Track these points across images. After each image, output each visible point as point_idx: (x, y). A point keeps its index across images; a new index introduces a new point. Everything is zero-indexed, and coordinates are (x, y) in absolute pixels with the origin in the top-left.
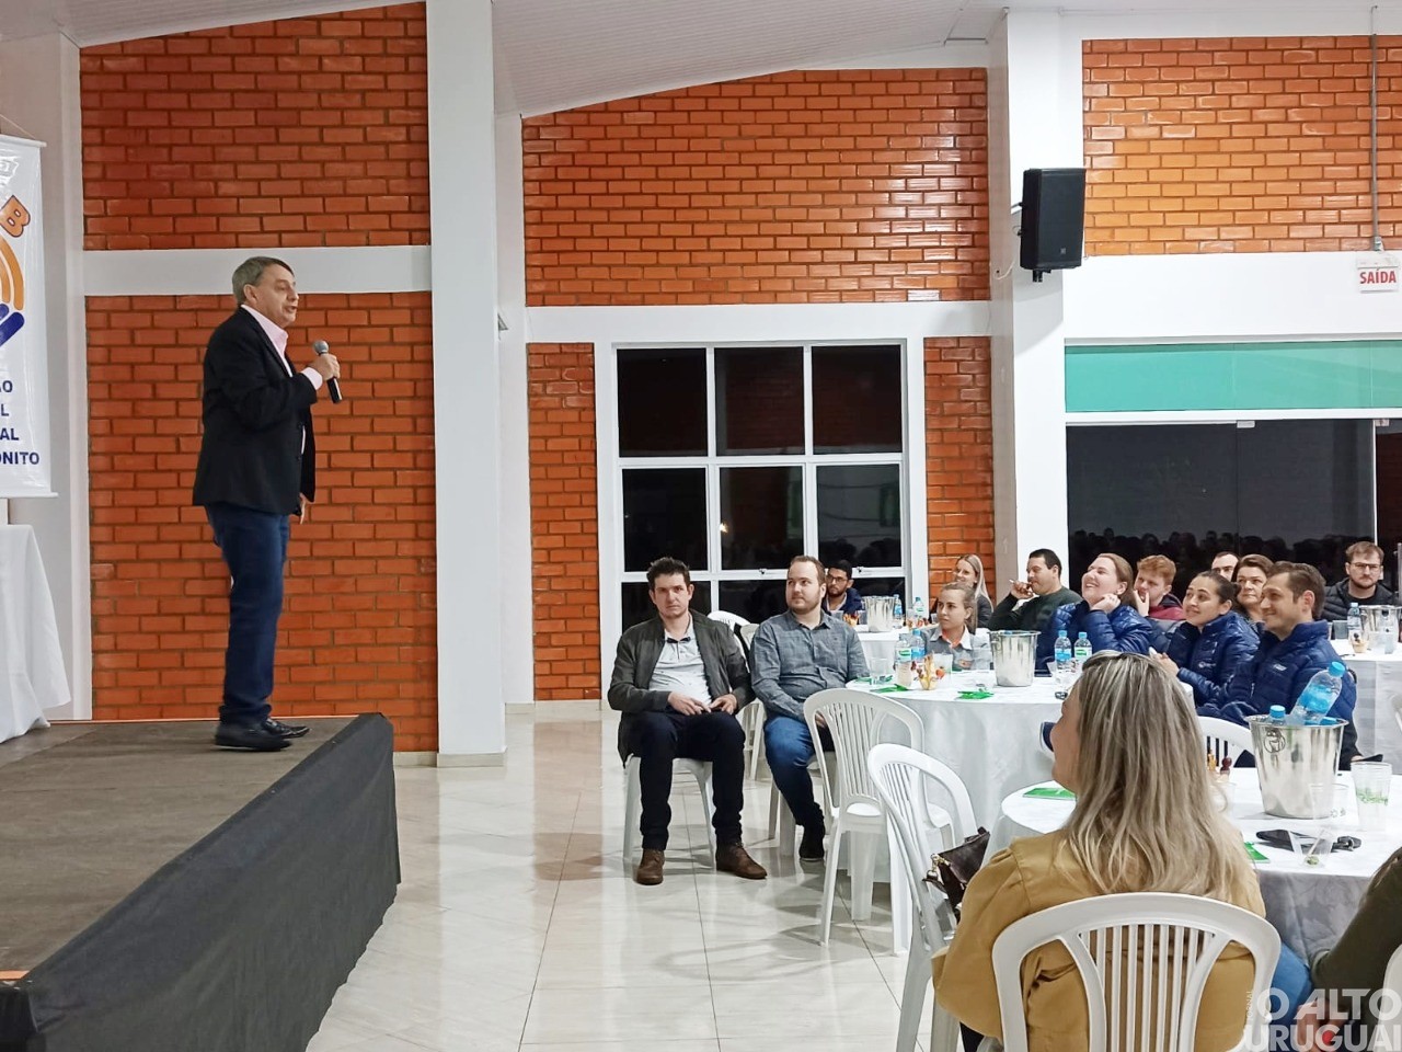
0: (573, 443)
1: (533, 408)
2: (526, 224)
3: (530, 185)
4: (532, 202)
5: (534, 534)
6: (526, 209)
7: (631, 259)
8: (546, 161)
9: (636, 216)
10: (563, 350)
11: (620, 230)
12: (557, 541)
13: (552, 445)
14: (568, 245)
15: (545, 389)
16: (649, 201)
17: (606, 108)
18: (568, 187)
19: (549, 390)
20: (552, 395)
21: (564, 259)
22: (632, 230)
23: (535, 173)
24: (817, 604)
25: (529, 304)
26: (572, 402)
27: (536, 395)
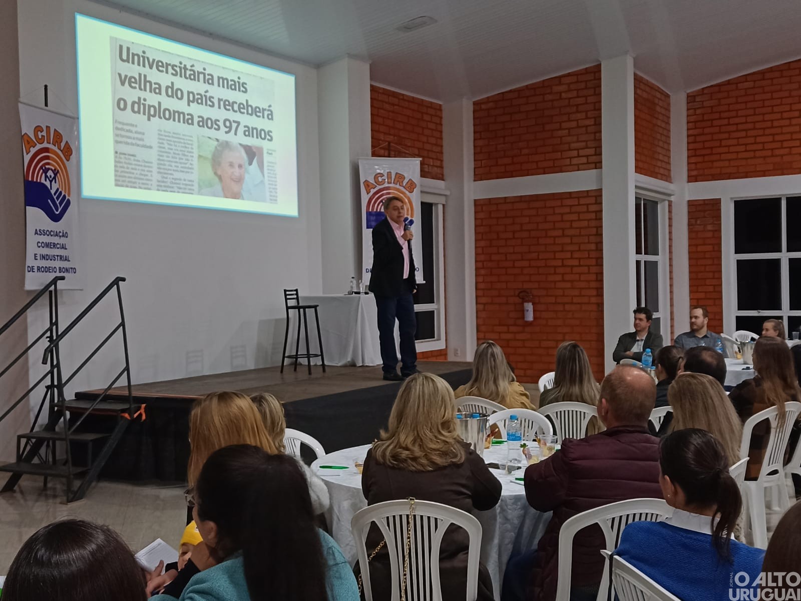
0: (710, 248)
1: (690, 231)
2: (688, 143)
3: (690, 124)
4: (691, 132)
5: (691, 292)
6: (688, 136)
7: (741, 155)
8: (698, 112)
9: (743, 134)
10: (705, 203)
11: (734, 142)
12: (702, 295)
13: (700, 249)
14: (708, 151)
15: (696, 222)
16: (750, 126)
17: (728, 83)
18: (709, 123)
19: (698, 222)
20: (700, 225)
21: (707, 158)
22: (741, 141)
23: (693, 118)
24: (703, 327)
25: (689, 181)
26: (709, 227)
27: (692, 225)
